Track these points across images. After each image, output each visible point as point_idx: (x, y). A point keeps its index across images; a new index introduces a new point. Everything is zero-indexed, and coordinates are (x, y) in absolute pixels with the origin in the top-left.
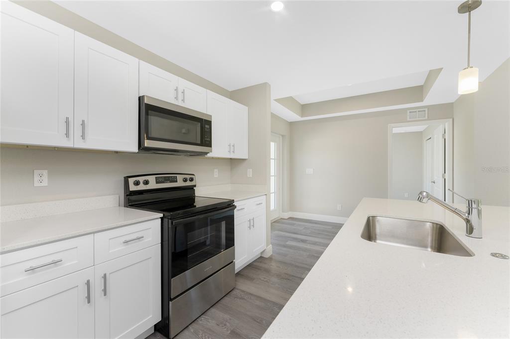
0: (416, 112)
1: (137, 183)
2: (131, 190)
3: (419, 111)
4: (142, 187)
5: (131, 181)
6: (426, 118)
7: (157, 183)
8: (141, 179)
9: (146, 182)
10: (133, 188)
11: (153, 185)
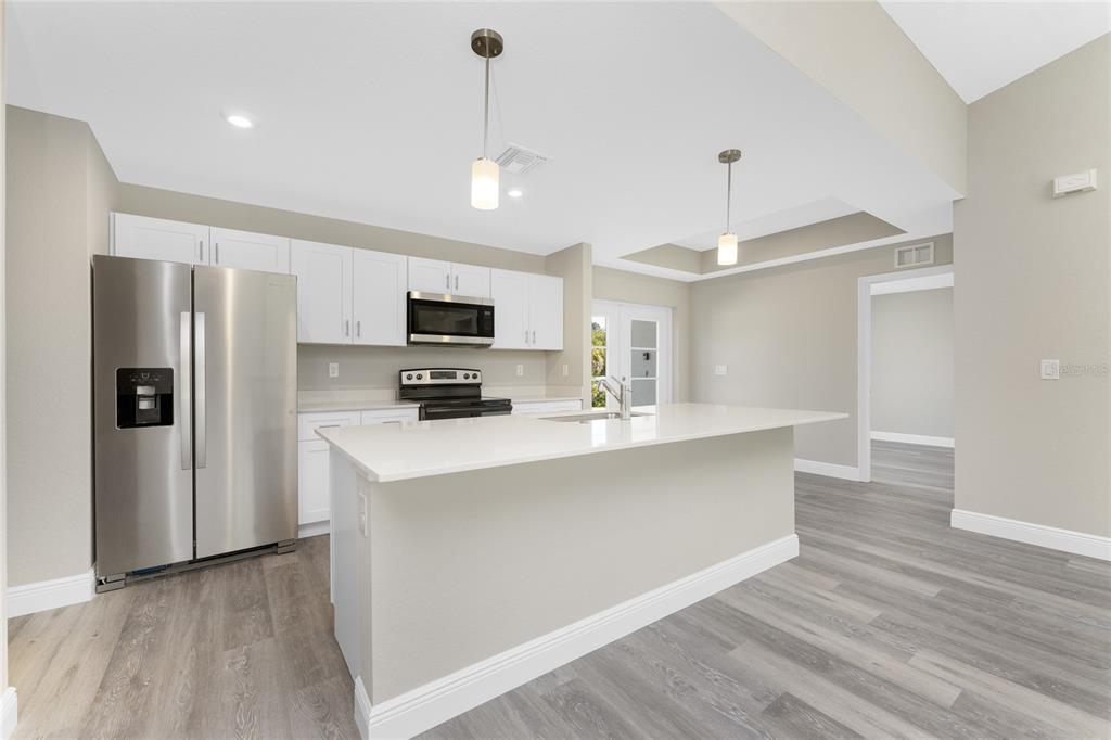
0: (911, 250)
1: (409, 378)
2: (404, 383)
3: (916, 249)
4: (414, 381)
5: (404, 374)
6: (932, 261)
7: (431, 378)
8: (415, 374)
9: (419, 377)
10: (405, 382)
11: (427, 379)
